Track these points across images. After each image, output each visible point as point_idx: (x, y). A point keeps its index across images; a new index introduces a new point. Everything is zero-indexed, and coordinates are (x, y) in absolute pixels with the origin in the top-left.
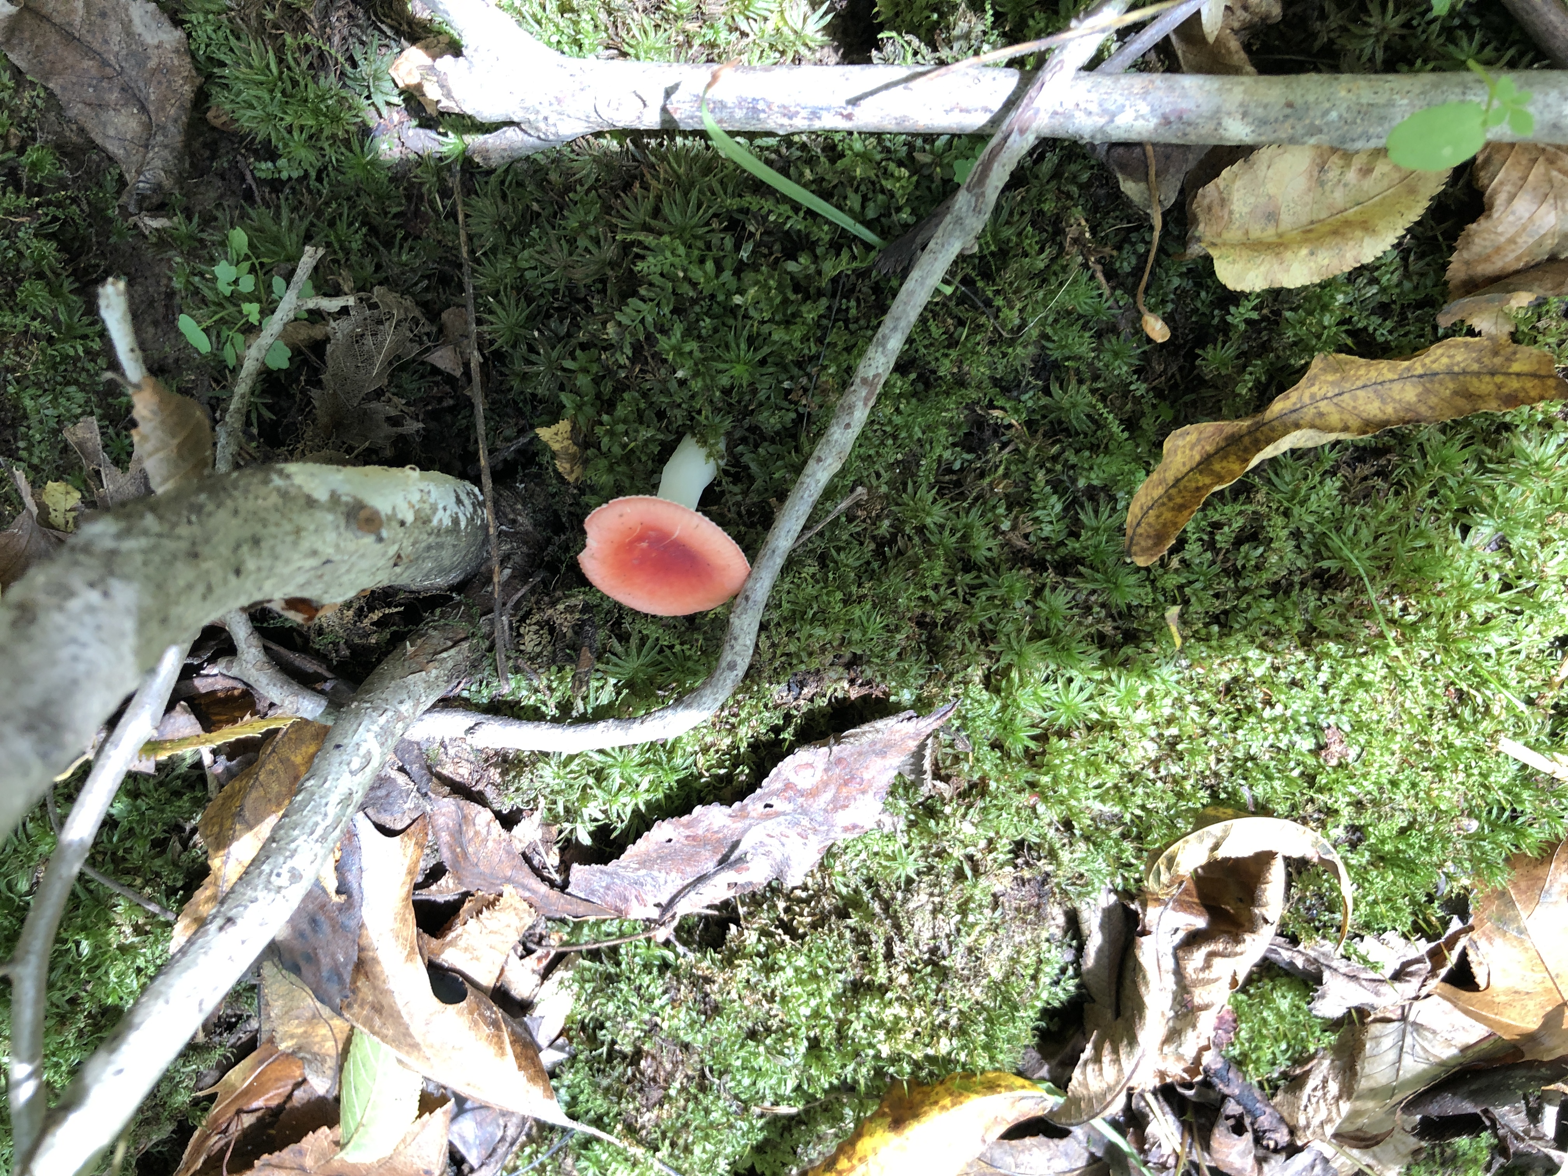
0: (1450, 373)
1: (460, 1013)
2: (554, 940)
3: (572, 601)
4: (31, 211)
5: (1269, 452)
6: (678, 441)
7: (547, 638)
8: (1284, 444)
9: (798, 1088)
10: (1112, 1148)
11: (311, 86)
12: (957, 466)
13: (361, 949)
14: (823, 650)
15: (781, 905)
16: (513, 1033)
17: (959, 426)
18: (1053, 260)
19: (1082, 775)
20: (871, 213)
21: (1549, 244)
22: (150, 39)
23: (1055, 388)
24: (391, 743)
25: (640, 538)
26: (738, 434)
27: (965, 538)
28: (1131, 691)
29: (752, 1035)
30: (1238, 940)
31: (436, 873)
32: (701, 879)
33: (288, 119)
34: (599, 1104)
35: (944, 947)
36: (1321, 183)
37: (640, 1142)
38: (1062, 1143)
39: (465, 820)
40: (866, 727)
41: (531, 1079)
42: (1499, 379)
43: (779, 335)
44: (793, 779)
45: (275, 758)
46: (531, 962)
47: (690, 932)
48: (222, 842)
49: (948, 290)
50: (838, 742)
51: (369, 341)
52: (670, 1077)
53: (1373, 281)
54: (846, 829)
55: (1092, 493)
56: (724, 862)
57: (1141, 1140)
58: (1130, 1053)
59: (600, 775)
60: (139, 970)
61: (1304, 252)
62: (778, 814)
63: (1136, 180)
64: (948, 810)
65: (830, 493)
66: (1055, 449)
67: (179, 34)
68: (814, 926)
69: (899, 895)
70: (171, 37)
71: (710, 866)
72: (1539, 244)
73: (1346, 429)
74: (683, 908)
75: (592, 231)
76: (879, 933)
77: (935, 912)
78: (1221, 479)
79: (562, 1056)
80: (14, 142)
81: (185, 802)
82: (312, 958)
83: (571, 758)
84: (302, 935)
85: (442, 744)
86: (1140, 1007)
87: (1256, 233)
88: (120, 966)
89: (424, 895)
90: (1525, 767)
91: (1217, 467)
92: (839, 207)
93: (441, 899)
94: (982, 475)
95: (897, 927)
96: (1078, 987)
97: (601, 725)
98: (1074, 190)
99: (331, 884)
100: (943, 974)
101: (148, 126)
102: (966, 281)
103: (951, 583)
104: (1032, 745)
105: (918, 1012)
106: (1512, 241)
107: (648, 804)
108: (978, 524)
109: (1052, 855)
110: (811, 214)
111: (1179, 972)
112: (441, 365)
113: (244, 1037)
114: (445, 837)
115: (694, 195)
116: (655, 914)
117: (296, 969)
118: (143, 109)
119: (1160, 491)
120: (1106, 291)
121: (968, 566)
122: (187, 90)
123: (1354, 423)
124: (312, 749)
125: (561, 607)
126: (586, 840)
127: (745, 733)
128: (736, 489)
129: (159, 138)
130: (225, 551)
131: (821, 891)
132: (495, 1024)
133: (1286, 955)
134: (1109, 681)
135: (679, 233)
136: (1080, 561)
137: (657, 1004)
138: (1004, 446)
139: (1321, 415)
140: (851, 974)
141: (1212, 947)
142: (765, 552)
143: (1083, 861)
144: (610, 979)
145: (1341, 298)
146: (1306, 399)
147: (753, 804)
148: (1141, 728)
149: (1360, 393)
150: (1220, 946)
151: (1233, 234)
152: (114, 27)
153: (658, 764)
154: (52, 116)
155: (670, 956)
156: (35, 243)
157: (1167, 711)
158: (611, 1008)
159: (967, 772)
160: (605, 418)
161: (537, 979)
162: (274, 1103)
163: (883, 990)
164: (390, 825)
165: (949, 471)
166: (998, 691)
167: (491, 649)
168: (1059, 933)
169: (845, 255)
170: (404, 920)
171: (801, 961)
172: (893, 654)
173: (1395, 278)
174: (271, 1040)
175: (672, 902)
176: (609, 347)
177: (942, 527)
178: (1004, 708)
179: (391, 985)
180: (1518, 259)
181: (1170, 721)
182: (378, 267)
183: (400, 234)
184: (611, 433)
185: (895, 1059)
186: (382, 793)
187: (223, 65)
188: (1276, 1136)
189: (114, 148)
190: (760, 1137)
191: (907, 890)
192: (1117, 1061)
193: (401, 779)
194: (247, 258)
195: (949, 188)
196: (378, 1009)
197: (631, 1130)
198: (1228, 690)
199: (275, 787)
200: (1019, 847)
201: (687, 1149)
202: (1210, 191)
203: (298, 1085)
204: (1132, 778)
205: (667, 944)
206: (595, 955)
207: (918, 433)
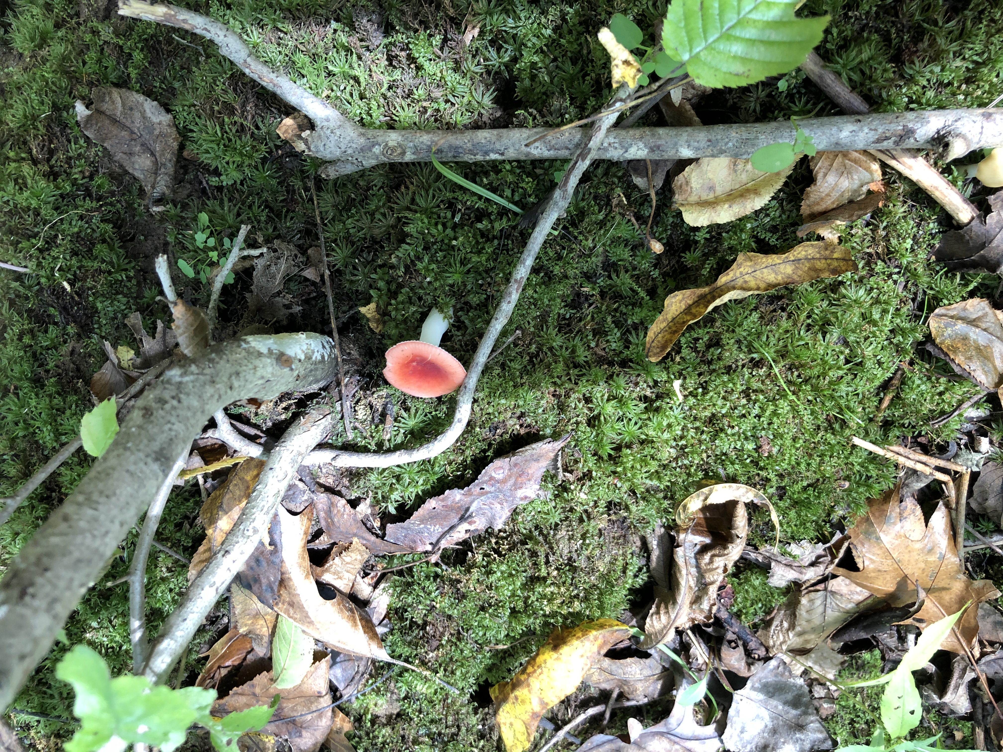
0: (806, 259)
1: (333, 605)
2: (379, 567)
3: (381, 393)
4: (98, 209)
5: (718, 302)
6: (429, 311)
7: (369, 411)
8: (726, 298)
9: (507, 635)
10: (674, 663)
11: (238, 142)
12: (568, 316)
13: (282, 574)
14: (505, 410)
15: (493, 540)
16: (360, 615)
17: (568, 296)
18: (607, 215)
19: (638, 467)
20: (516, 198)
21: (847, 195)
22: (155, 119)
23: (614, 276)
24: (296, 466)
25: (412, 361)
26: (458, 306)
27: (573, 351)
28: (660, 424)
29: (483, 608)
30: (725, 548)
31: (317, 535)
32: (452, 528)
33: (227, 158)
34: (406, 651)
35: (575, 556)
36: (735, 171)
37: (428, 669)
38: (648, 661)
39: (332, 505)
40: (527, 447)
41: (371, 638)
42: (829, 261)
43: (475, 259)
44: (493, 474)
45: (237, 478)
46: (367, 580)
47: (449, 558)
48: (213, 521)
49: (556, 233)
50: (514, 455)
51: (273, 268)
52: (442, 634)
53: (767, 215)
54: (522, 499)
55: (635, 327)
56: (462, 519)
57: (687, 657)
58: (674, 608)
59: (398, 478)
60: (171, 590)
61: (726, 206)
62: (487, 493)
63: (642, 177)
64: (572, 487)
65: (504, 333)
66: (615, 306)
67: (170, 116)
68: (510, 550)
69: (552, 532)
70: (166, 118)
71: (456, 520)
72: (842, 195)
73: (758, 289)
74: (444, 544)
75: (382, 210)
76: (542, 551)
77: (569, 539)
78: (695, 317)
79: (386, 630)
80: (87, 174)
81: (191, 504)
82: (257, 580)
83: (384, 470)
84: (252, 568)
85: (319, 467)
86: (678, 584)
87: (704, 197)
88: (163, 587)
89: (311, 546)
90: (871, 453)
91: (694, 311)
92: (501, 196)
93: (321, 548)
94: (580, 320)
95: (551, 548)
96: (649, 577)
97: (398, 453)
98: (616, 180)
99: (267, 541)
100: (574, 569)
101: (156, 163)
102: (565, 228)
103: (568, 374)
104: (612, 452)
105: (563, 589)
106: (828, 195)
107: (423, 491)
108: (579, 344)
109: (627, 508)
110: (487, 200)
111: (698, 566)
112: (309, 277)
113: (221, 627)
114: (322, 514)
115: (431, 192)
116: (429, 548)
117: (249, 587)
118: (153, 154)
119: (665, 324)
120: (637, 226)
121: (576, 366)
122: (175, 145)
123: (762, 285)
124: (255, 473)
125: (375, 396)
126: (393, 511)
127: (468, 452)
128: (459, 333)
129: (163, 170)
130: (225, 379)
131: (513, 532)
132: (351, 610)
133: (753, 556)
134: (649, 419)
135: (424, 211)
136: (631, 360)
137: (433, 595)
138: (590, 305)
139: (746, 282)
140: (530, 573)
141: (713, 552)
142: (473, 364)
143: (643, 511)
144: (409, 585)
145: (749, 226)
146: (738, 275)
147: (474, 488)
148: (667, 441)
149: (765, 270)
150: (717, 552)
151: (693, 198)
152: (137, 115)
153: (427, 471)
154: (106, 159)
155: (439, 570)
156: (102, 225)
157: (679, 433)
158: (410, 600)
159: (581, 468)
160: (393, 302)
161: (371, 588)
162: (236, 663)
163: (545, 579)
164: (294, 510)
165: (564, 319)
166: (594, 426)
167: (342, 418)
168: (637, 550)
169: (505, 220)
170: (303, 558)
171: (504, 568)
172: (540, 411)
173: (778, 213)
174: (235, 627)
175: (438, 541)
176: (392, 267)
177: (561, 347)
178: (597, 435)
179: (298, 591)
180: (833, 203)
181: (682, 438)
182: (275, 229)
183: (284, 210)
184: (396, 309)
185: (554, 614)
186: (291, 492)
187: (192, 131)
188: (759, 652)
189: (137, 174)
190: (490, 662)
191: (555, 529)
192: (667, 612)
193: (301, 485)
194: (208, 227)
195: (553, 186)
196: (291, 604)
197: (423, 663)
198: (711, 421)
199: (238, 492)
200: (610, 505)
201: (453, 673)
202: (680, 179)
203: (249, 652)
204: (665, 467)
205: (437, 564)
206: (400, 573)
207: (546, 301)
